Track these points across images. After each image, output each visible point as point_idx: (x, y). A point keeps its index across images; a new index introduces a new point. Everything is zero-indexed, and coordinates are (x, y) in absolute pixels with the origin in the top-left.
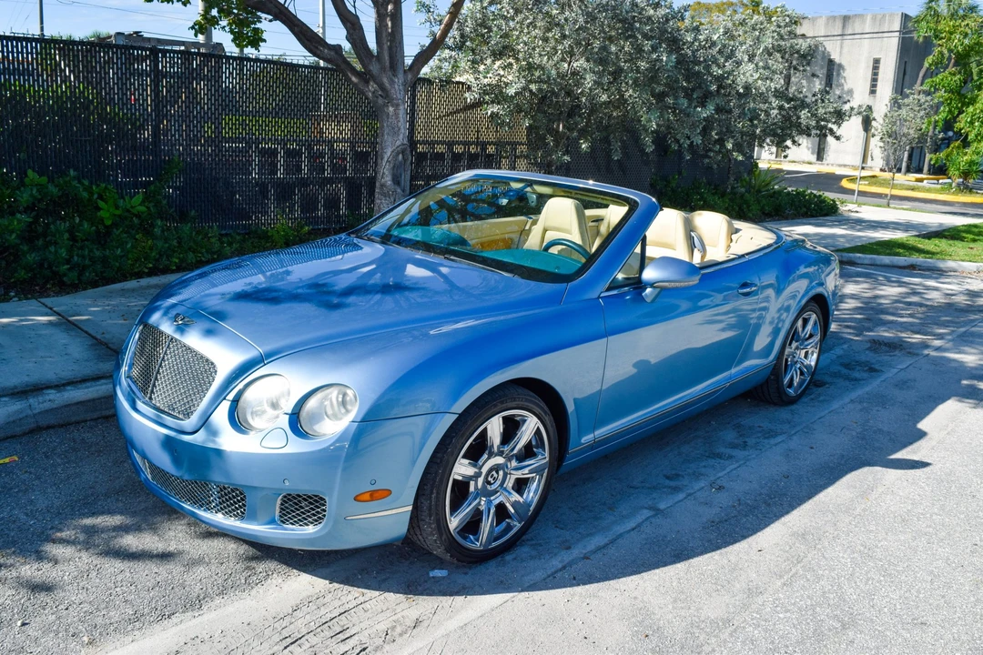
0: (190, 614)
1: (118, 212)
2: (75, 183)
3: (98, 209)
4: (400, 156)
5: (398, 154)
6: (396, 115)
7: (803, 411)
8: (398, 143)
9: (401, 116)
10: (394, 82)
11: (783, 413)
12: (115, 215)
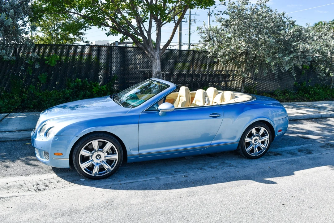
0: (26, 176)
1: (98, 90)
2: (87, 82)
3: (93, 88)
4: (158, 75)
5: (157, 74)
6: (156, 62)
7: (254, 162)
8: (157, 71)
9: (158, 63)
10: (155, 53)
11: (246, 161)
12: (97, 91)
